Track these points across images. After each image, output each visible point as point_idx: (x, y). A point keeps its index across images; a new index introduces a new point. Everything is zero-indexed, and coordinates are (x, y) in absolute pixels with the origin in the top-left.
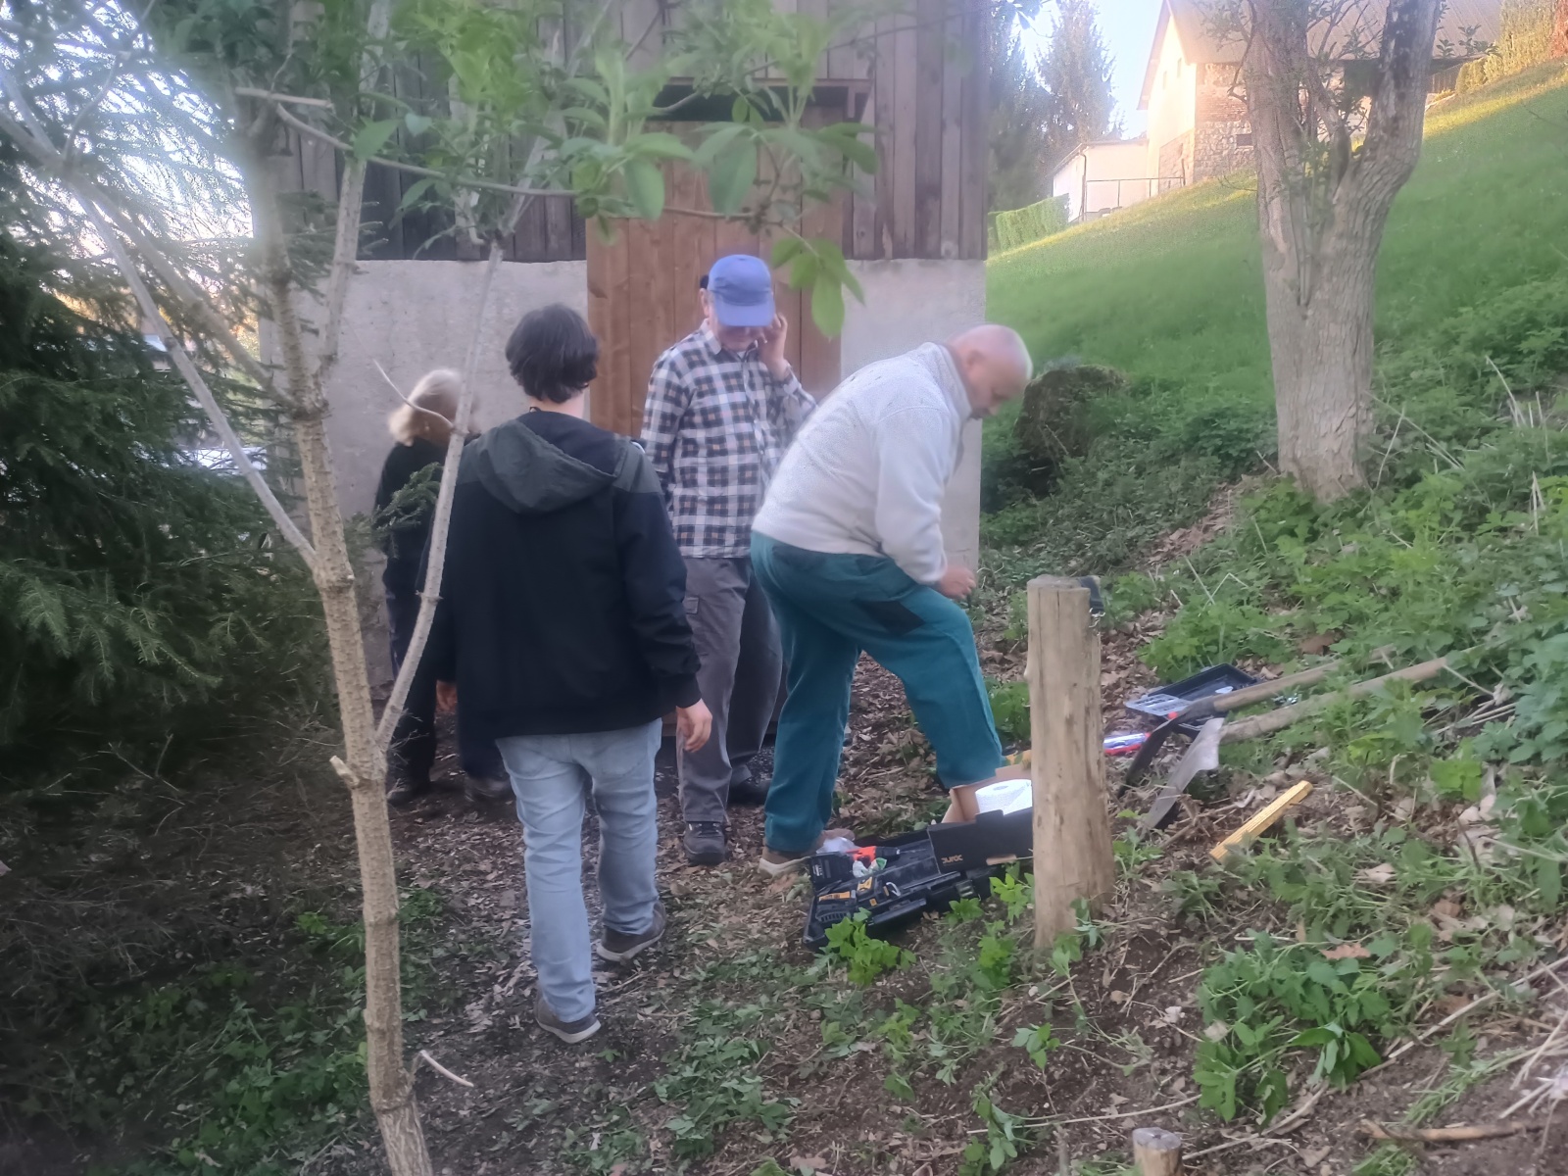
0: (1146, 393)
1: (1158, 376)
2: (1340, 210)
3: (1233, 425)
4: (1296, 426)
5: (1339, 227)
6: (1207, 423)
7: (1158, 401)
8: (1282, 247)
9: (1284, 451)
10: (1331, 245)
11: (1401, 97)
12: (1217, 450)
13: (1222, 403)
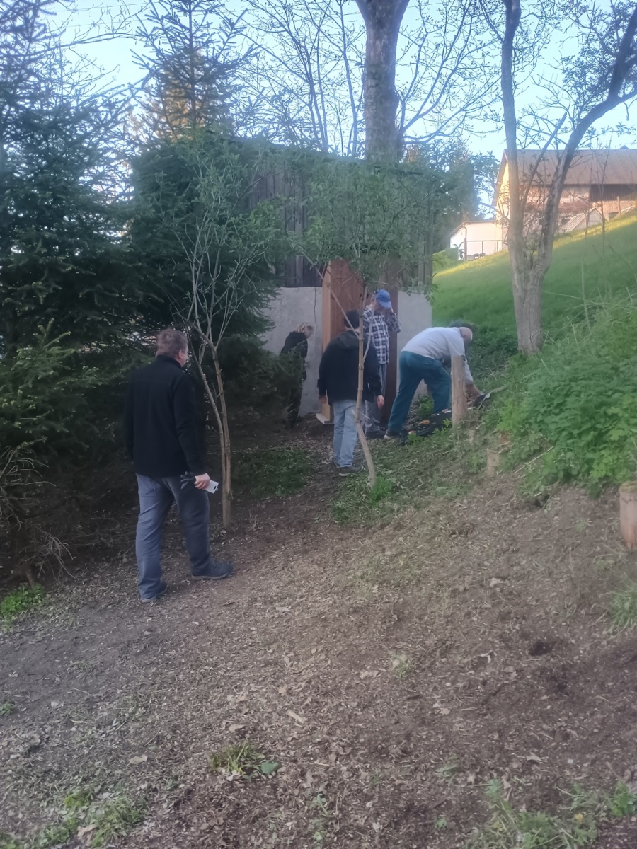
0: (485, 332)
1: (489, 326)
2: (531, 277)
3: (511, 340)
4: (522, 336)
5: (531, 282)
6: (503, 340)
7: (489, 335)
8: (518, 287)
9: (519, 343)
10: (529, 287)
11: (546, 248)
12: (506, 348)
13: (509, 334)
